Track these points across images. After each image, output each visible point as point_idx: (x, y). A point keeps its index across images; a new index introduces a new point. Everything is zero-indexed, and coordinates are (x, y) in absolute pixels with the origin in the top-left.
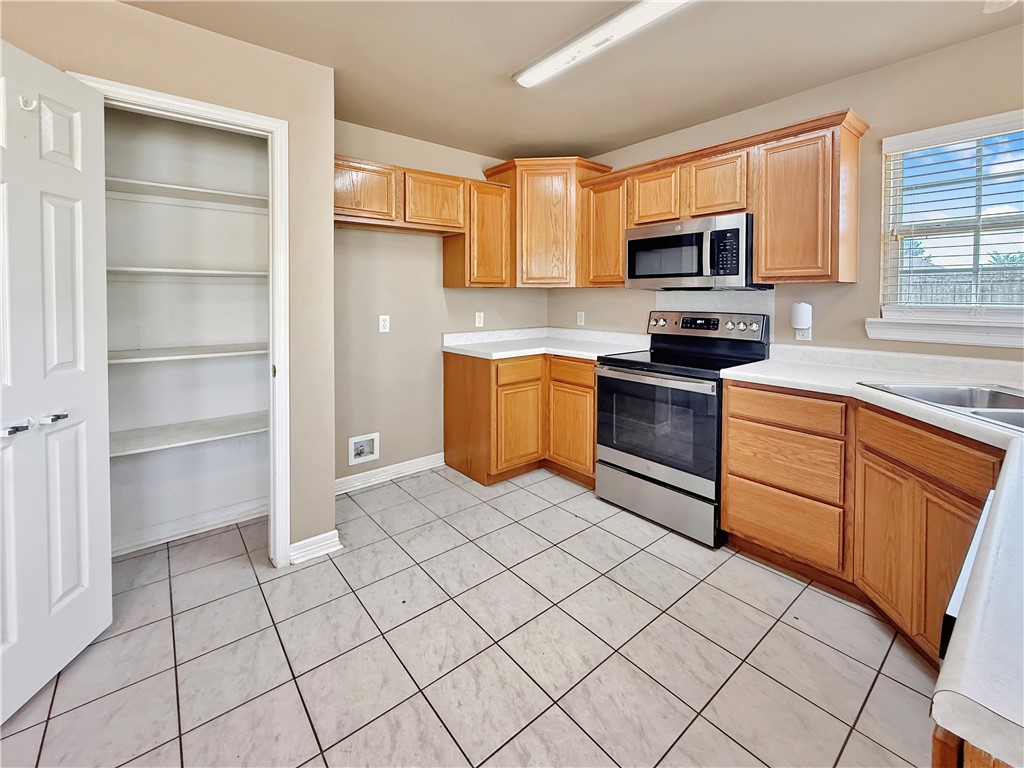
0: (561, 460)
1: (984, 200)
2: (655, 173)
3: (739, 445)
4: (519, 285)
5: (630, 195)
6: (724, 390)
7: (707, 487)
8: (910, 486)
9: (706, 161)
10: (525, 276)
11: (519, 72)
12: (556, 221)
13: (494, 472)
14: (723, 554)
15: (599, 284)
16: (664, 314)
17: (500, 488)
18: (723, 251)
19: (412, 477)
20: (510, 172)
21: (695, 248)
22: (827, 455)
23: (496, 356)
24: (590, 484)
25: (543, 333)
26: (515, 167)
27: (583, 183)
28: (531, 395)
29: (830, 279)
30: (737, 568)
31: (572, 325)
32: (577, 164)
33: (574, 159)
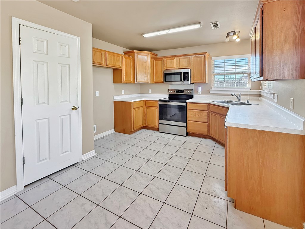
0: (149, 125)
1: (226, 70)
2: (170, 58)
3: (191, 115)
4: (136, 83)
5: (164, 62)
6: (187, 104)
7: (184, 124)
8: (218, 116)
9: (181, 57)
10: (137, 81)
11: (144, 34)
12: (145, 67)
13: (133, 130)
14: (188, 137)
15: (157, 82)
16: (172, 90)
17: (134, 134)
18: (186, 76)
19: (106, 136)
20: (133, 53)
21: (180, 75)
22: (205, 114)
23: (133, 101)
24: (157, 130)
25: (139, 95)
26: (134, 52)
27: (152, 58)
28: (141, 110)
29: (204, 82)
30: (191, 139)
31: (148, 93)
32: (150, 54)
33: (150, 52)
